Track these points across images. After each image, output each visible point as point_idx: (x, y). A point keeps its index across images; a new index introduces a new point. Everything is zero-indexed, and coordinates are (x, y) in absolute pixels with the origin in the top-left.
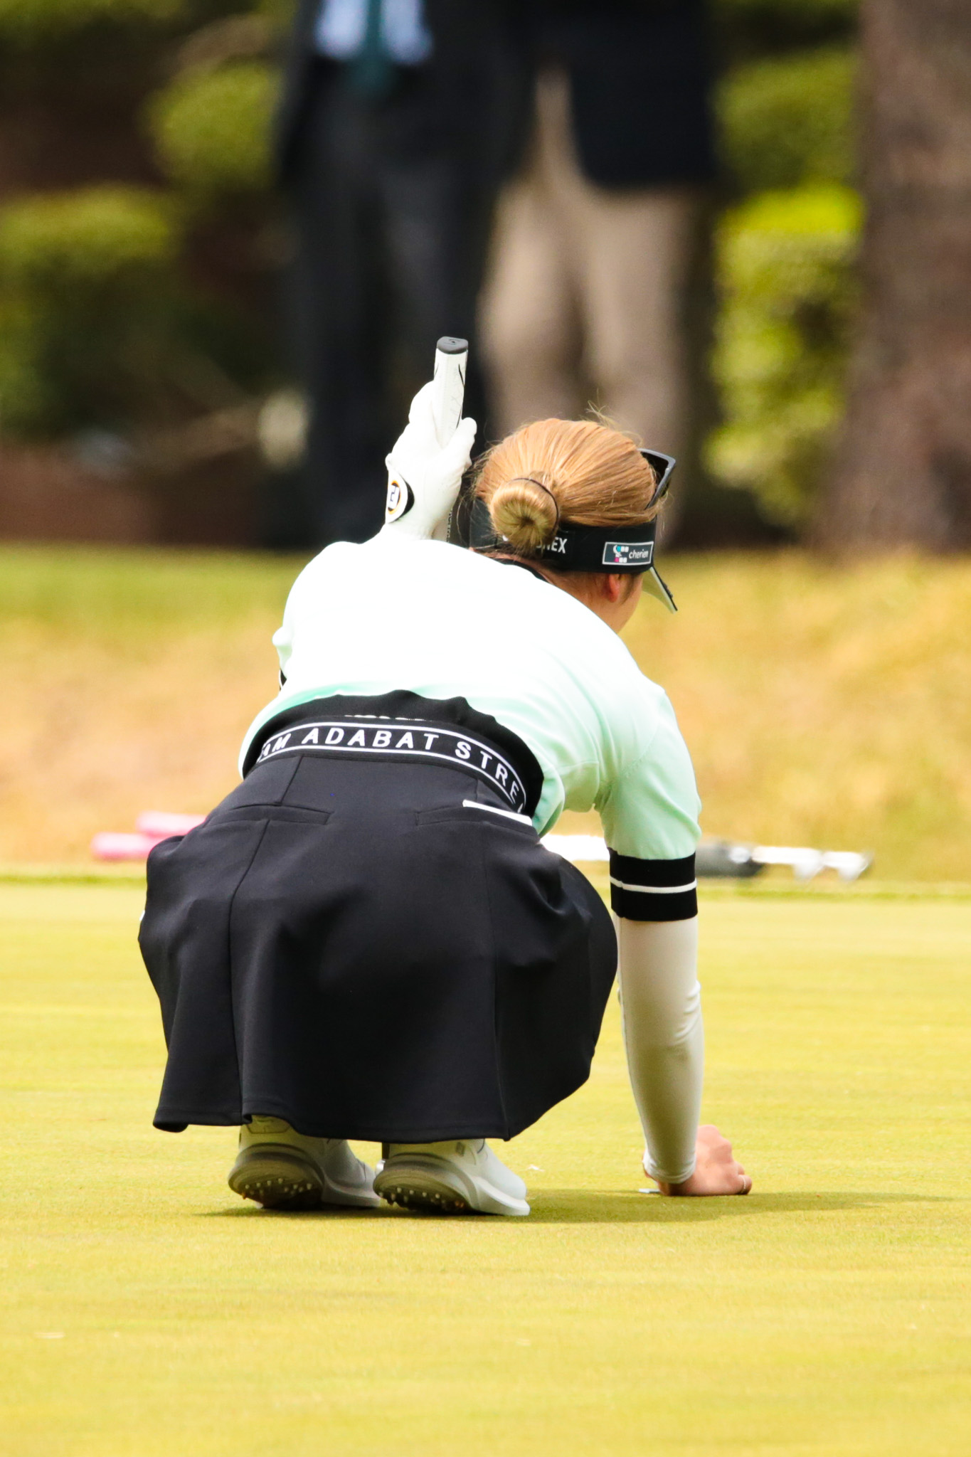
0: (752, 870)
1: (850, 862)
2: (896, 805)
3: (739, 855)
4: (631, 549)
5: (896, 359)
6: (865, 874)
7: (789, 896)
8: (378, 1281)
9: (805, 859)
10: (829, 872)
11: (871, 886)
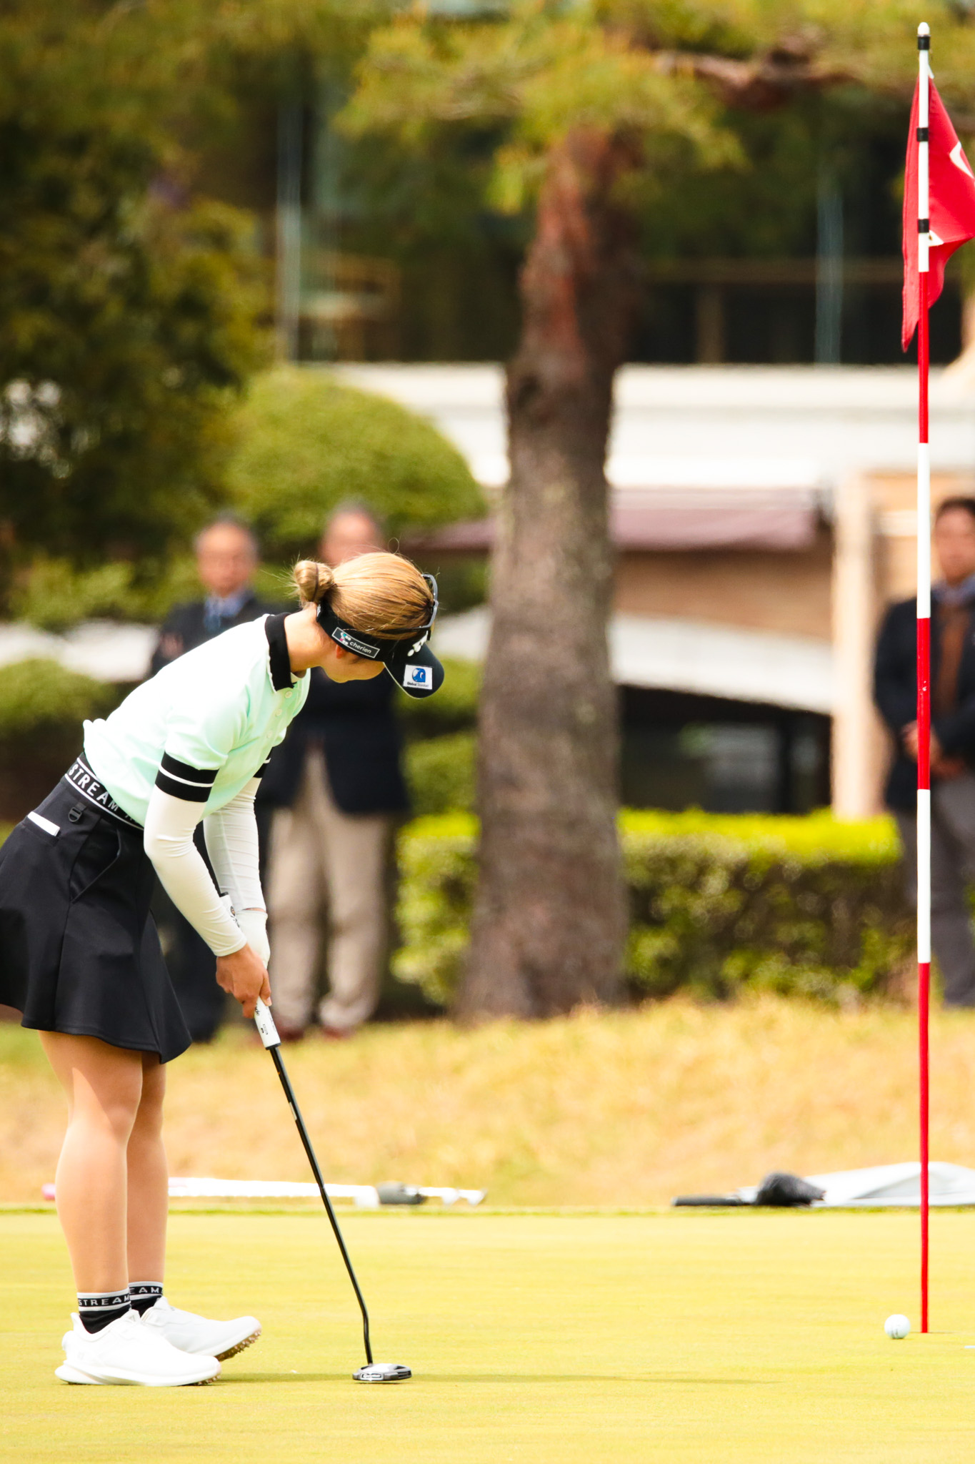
0: (419, 1200)
1: (474, 1195)
2: (501, 1163)
3: (411, 1192)
4: (352, 640)
5: (499, 908)
6: (483, 1202)
7: (440, 1214)
8: (204, 1437)
9: (448, 1194)
10: (462, 1201)
11: (485, 1209)
